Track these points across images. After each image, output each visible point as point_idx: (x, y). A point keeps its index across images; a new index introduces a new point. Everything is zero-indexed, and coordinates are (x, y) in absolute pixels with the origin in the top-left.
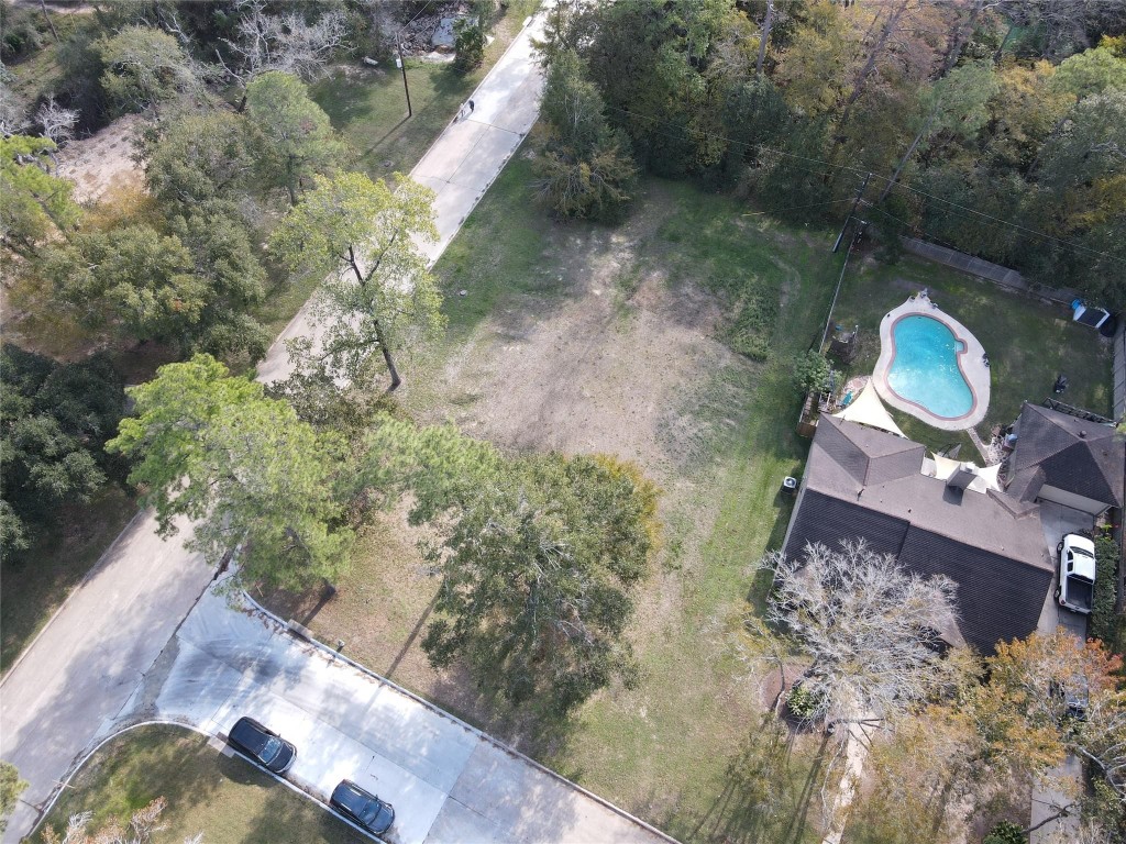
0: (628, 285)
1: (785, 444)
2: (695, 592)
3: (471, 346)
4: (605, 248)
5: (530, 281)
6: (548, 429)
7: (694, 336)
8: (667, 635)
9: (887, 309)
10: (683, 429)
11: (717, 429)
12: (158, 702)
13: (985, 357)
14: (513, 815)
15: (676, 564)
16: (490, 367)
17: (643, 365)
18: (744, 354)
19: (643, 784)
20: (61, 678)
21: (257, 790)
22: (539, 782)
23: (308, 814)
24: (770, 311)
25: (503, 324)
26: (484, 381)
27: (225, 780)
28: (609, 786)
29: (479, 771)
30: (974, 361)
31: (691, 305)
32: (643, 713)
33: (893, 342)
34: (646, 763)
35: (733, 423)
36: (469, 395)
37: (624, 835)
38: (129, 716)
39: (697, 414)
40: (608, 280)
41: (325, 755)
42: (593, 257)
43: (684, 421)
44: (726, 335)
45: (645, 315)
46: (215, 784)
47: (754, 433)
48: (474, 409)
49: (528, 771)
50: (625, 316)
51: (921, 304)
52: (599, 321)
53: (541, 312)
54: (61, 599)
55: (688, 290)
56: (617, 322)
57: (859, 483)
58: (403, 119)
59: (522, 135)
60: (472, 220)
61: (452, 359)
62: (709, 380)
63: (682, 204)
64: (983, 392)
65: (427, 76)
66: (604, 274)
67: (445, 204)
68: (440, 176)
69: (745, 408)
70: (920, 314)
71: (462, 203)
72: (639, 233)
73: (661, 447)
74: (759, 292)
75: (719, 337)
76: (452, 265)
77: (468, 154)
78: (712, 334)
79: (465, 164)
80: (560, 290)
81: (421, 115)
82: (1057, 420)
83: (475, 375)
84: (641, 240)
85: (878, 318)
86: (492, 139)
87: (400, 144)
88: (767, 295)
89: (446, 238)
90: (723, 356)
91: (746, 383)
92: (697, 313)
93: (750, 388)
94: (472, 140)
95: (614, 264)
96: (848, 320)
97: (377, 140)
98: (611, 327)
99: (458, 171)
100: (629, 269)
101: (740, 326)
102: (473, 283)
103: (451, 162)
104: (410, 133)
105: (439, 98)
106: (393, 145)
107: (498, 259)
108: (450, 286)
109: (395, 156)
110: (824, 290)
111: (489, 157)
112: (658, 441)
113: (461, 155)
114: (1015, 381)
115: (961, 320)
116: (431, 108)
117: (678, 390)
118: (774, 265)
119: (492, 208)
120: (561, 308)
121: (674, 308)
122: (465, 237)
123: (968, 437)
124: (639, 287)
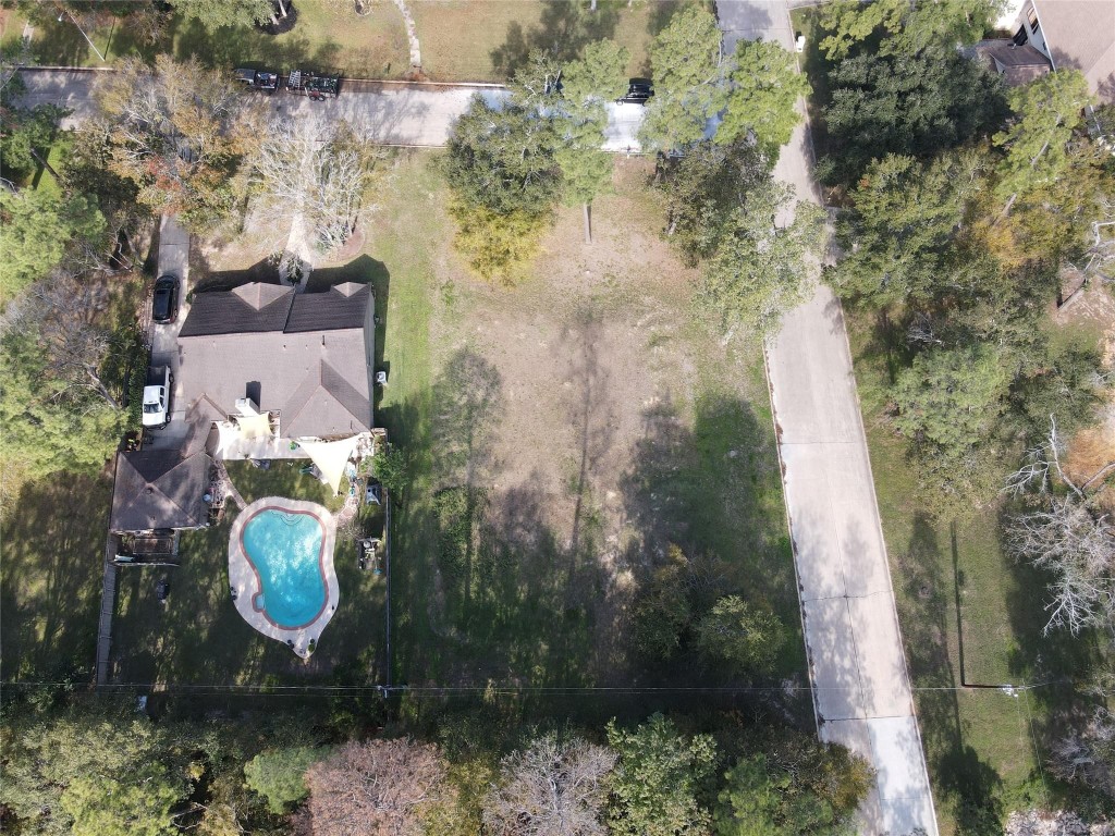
0: (589, 521)
3: (690, 398)
4: (630, 557)
5: (681, 487)
6: (581, 341)
7: (503, 483)
8: (433, 244)
9: (336, 620)
10: (478, 386)
11: (451, 404)
13: (235, 597)
15: (444, 291)
16: (657, 377)
17: (535, 433)
18: (454, 489)
19: (417, 162)
24: (447, 556)
25: (677, 427)
26: (654, 362)
30: (244, 582)
31: (521, 519)
32: (431, 195)
33: (323, 575)
35: (442, 417)
36: (659, 345)
37: (418, 137)
39: (472, 407)
40: (608, 515)
43: (480, 395)
44: (474, 496)
45: (555, 487)
47: (422, 416)
48: (647, 336)
50: (573, 479)
51: (303, 640)
52: (593, 460)
53: (648, 453)
54: (811, 111)
55: (530, 538)
56: (577, 468)
57: (326, 360)
58: (966, 674)
59: (822, 721)
60: (785, 552)
61: (695, 379)
62: (476, 444)
63: (589, 681)
64: (235, 552)
65: (1002, 774)
66: (615, 520)
67: (825, 561)
68: (861, 602)
69: (437, 437)
70: (303, 627)
71: (811, 573)
72: (611, 604)
73: (489, 365)
74: (464, 572)
75: (481, 492)
76: (765, 482)
77: (855, 654)
78: (490, 495)
79: (848, 635)
80: (647, 484)
81: (954, 693)
82: (169, 506)
83: (666, 366)
84: (604, 593)
85: (342, 602)
86: (848, 694)
87: (935, 629)
88: (453, 570)
89: (795, 519)
90: (472, 474)
91: (444, 462)
92: (511, 513)
93: (439, 459)
94: (869, 680)
95: (612, 539)
96: (370, 585)
97: (965, 624)
98: (579, 460)
99: (848, 619)
100: (597, 542)
101: (468, 517)
102: (732, 470)
103: (864, 631)
104: (940, 654)
105: (955, 737)
106: (943, 625)
107: (728, 507)
108: (751, 458)
109: (928, 608)
110: (405, 618)
111: (832, 660)
112: (494, 368)
113: (862, 647)
114: (205, 581)
115: (262, 639)
116: (951, 712)
117: (498, 422)
118: (462, 628)
119: (777, 579)
120: (634, 462)
121: (534, 508)
122: (777, 524)
123: (245, 498)
124: (577, 519)
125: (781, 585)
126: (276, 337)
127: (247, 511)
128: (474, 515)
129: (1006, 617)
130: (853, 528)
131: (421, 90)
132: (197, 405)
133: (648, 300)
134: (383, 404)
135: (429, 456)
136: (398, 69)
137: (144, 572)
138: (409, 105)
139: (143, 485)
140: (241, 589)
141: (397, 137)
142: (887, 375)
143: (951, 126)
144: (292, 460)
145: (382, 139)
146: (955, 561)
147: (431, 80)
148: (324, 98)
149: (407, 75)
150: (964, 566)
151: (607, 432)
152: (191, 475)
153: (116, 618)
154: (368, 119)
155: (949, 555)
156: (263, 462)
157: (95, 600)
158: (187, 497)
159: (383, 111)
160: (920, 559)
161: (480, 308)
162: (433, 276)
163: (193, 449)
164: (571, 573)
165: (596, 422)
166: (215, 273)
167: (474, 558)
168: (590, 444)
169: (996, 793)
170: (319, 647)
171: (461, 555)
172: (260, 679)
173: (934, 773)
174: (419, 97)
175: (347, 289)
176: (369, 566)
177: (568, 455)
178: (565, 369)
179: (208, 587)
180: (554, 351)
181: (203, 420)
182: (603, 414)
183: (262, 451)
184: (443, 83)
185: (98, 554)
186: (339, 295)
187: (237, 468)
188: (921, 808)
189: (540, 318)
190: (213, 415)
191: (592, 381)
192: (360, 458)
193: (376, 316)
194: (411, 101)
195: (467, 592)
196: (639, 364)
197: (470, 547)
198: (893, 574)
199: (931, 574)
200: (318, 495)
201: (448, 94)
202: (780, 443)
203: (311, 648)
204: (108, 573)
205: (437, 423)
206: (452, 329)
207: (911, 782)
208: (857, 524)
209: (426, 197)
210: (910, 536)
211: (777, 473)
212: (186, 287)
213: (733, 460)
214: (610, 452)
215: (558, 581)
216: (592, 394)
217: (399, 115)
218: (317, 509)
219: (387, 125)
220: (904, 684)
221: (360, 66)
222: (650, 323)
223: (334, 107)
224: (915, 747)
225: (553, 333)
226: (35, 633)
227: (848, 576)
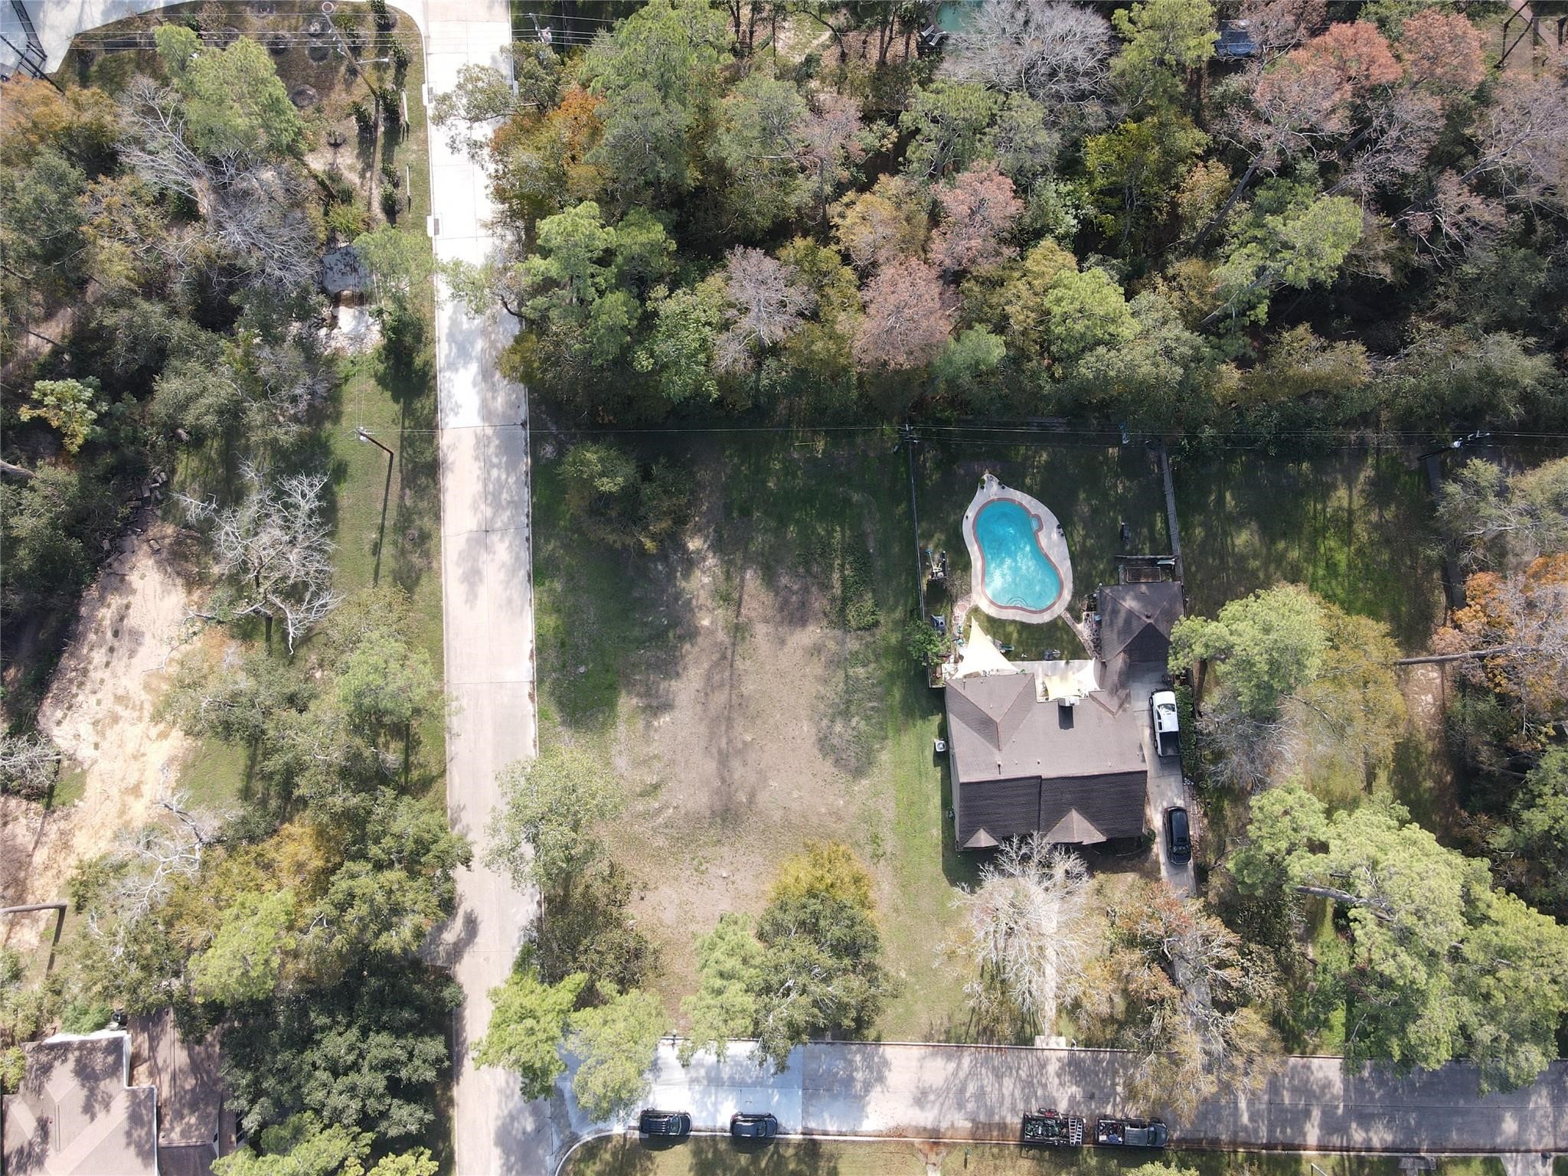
0: (728, 598)
1: (924, 702)
2: (903, 867)
3: (622, 729)
4: (690, 563)
5: (636, 632)
6: (733, 788)
7: (812, 634)
8: (896, 910)
9: (963, 507)
10: (840, 736)
11: (868, 718)
12: (573, 1129)
13: (1059, 528)
14: (850, 1081)
15: (880, 852)
16: (654, 749)
17: (781, 686)
18: (859, 629)
19: (923, 1021)
20: (496, 1152)
21: (679, 1148)
22: (856, 1053)
23: (722, 1146)
24: (863, 564)
25: (639, 695)
26: (657, 766)
27: (655, 1153)
28: (902, 1033)
29: (814, 1066)
30: (1052, 540)
31: (794, 598)
32: (903, 975)
33: (979, 548)
34: (919, 1007)
35: (875, 704)
36: (651, 785)
37: (923, 1057)
38: (561, 1148)
39: (845, 714)
40: (709, 603)
41: (710, 1106)
42: (684, 584)
43: (838, 728)
44: (839, 620)
46: (650, 1158)
47: (897, 707)
48: (663, 795)
49: (846, 1049)
50: (743, 639)
51: (991, 489)
52: (724, 657)
53: (669, 666)
54: (451, 1102)
55: (784, 580)
56: (739, 649)
57: (996, 751)
58: (387, 464)
59: (523, 425)
60: (539, 573)
61: (615, 749)
62: (841, 674)
63: (731, 455)
64: (1065, 569)
65: (373, 382)
66: (703, 597)
67: (503, 565)
68: (474, 527)
69: (880, 683)
70: (992, 501)
71: (518, 554)
72: (708, 522)
73: (830, 761)
74: (848, 550)
75: (832, 624)
76: (553, 641)
77: (486, 482)
78: (825, 623)
79: (490, 497)
80: (671, 635)
81: (402, 448)
82: (1129, 603)
83: (645, 761)
84: (715, 531)
85: (959, 524)
86: (498, 447)
87: (408, 502)
88: (856, 550)
89: (527, 607)
90: (843, 643)
91: (872, 657)
92: (803, 604)
93: (877, 661)
94: (477, 458)
95: (706, 580)
96: (935, 539)
97: (380, 507)
98: (737, 657)
99: (489, 512)
100: (722, 577)
101: (845, 601)
102: (585, 653)
103: (475, 501)
104: (408, 481)
105: (408, 411)
106: (401, 506)
107: (591, 614)
108: (564, 666)
109: (412, 521)
110: (901, 508)
111: (508, 476)
112: (824, 756)
113: (480, 487)
114: (1089, 542)
115: (1029, 491)
116: (407, 432)
117: (820, 698)
118: (847, 501)
119: (550, 547)
120: (682, 657)
121: (781, 609)
122: (545, 599)
123: (1064, 622)
124: (741, 598)
125: (547, 541)
126: (1048, 772)
127: (1060, 609)
128: (839, 602)
129: (340, 514)
130: (472, 596)
131: (925, 1129)
132: (1121, 706)
133: (660, 841)
134: (937, 719)
135: (888, 665)
136: (955, 1160)
137: (1147, 551)
138: (938, 1105)
139: (1156, 620)
140: (1055, 535)
141: (949, 1058)
142: (412, 758)
143: (312, 1015)
144: (1023, 659)
145: (966, 1054)
146: (378, 565)
147: (912, 1144)
148: (1039, 1111)
149: (944, 1151)
150: (371, 561)
151: (710, 686)
152: (1115, 636)
153: (1164, 509)
154: (985, 1082)
155: (382, 572)
156: (1051, 658)
157: (1186, 527)
158: (1115, 612)
159: (968, 1095)
160: (411, 567)
161: (842, 828)
162: (895, 869)
163: (1118, 662)
164: (746, 548)
165: (720, 698)
166: (1133, 871)
167: (838, 562)
168: (727, 674)
169: (381, 367)
170: (977, 483)
171: (850, 563)
172: (1026, 458)
173: (432, 383)
174: (926, 1118)
175: (983, 839)
176: (937, 556)
177: (748, 662)
178: (752, 756)
179: (1085, 537)
180: (763, 777)
181: (1114, 691)
182: (712, 706)
183: (1054, 669)
184: (897, 1140)
185: (1193, 568)
186: (992, 832)
187: (1076, 652)
188: (448, 356)
189: (777, 816)
190: (1104, 697)
191: (724, 741)
192: (956, 662)
193: (953, 818)
194: (936, 1111)
195: (843, 531)
196: (672, 762)
197: (842, 571)
198: (439, 553)
199: (403, 552)
200: (994, 626)
201: (892, 1124)
202: (532, 682)
203: (983, 482)
204: (1177, 548)
205: (881, 699)
206: (870, 803)
207: (453, 376)
208: (467, 601)
209: (909, 973)
210: (417, 590)
211: (541, 649)
212: (1159, 849)
213: (582, 663)
214: (706, 666)
215: (759, 541)
216: (723, 728)
217: (948, 1089)
218: (993, 612)
219: (962, 1075)
220: (445, 455)
221: (999, 1162)
222: (660, 811)
223: (1027, 1101)
224: (444, 402)
225: (762, 798)
226: (1233, 498)
227: (483, 551)
